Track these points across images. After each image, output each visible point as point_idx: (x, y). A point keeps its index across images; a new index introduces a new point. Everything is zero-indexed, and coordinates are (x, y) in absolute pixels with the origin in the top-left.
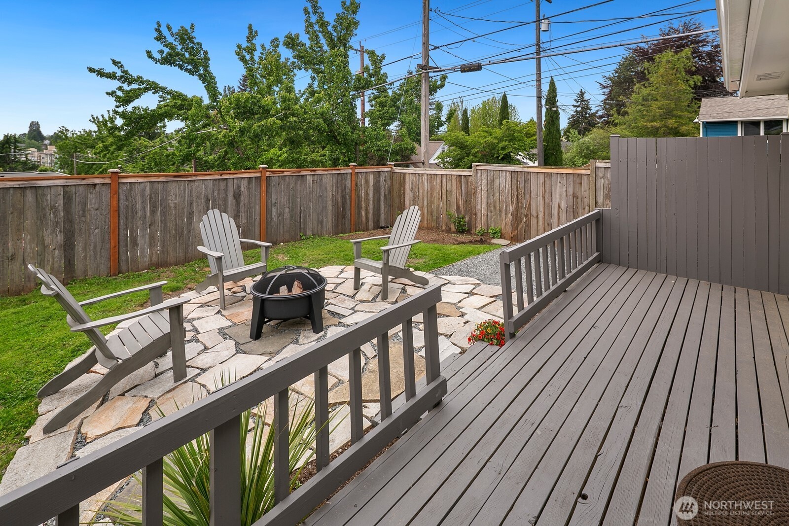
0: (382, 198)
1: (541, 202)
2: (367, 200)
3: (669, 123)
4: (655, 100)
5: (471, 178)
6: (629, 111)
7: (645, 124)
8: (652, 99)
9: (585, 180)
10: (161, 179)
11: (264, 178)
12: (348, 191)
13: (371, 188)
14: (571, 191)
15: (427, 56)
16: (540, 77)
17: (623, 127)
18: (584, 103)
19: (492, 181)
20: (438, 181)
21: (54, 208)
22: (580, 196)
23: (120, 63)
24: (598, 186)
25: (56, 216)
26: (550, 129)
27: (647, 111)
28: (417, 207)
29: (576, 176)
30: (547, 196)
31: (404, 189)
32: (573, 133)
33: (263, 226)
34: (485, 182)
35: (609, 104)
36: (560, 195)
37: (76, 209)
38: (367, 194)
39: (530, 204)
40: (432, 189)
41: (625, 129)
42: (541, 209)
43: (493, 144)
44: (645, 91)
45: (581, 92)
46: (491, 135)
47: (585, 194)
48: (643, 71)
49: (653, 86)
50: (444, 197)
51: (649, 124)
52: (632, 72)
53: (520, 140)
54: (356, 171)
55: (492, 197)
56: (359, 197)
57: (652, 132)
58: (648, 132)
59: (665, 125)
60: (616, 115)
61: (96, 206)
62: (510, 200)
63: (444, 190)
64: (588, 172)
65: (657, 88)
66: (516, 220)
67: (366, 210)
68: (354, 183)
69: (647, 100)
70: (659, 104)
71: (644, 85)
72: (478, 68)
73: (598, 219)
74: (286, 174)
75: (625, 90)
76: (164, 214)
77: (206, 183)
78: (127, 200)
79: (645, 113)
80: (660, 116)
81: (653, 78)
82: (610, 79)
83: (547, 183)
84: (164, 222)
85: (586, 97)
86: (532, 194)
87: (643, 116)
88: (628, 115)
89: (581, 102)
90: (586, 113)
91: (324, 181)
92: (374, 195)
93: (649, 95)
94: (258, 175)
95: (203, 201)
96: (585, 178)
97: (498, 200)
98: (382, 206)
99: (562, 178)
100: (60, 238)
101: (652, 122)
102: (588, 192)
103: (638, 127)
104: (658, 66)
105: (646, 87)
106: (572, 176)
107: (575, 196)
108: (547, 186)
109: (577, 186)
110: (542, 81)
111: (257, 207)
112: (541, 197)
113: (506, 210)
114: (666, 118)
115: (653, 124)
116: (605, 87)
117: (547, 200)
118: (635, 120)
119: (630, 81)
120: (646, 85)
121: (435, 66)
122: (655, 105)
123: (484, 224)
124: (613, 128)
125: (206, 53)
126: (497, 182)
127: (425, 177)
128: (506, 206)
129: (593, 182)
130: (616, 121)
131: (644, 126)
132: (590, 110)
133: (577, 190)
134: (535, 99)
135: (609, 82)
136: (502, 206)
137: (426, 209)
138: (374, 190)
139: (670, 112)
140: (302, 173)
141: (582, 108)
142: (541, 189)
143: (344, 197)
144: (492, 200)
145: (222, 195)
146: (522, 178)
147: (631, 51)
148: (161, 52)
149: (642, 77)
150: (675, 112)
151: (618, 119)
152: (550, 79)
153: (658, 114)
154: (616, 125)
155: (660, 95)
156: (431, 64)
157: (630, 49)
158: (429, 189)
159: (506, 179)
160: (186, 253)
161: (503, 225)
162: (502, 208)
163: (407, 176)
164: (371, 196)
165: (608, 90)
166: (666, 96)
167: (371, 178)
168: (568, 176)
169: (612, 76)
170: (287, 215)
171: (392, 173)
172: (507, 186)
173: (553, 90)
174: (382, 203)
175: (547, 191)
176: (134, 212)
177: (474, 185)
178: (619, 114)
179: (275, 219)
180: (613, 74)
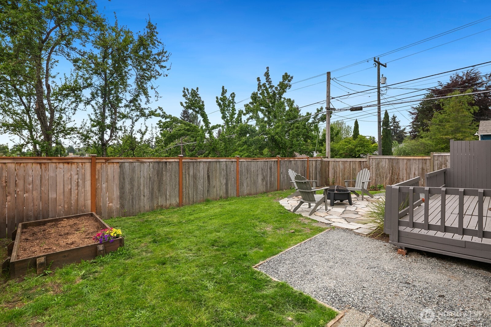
0: (318, 173)
1: (405, 172)
2: (312, 173)
3: (457, 136)
4: (447, 122)
5: (366, 162)
6: (430, 128)
7: (442, 136)
8: (445, 121)
9: (428, 162)
10: (250, 160)
11: (279, 161)
12: (306, 168)
13: (314, 168)
14: (421, 167)
15: (329, 103)
16: (380, 110)
17: (427, 139)
18: (395, 124)
19: (378, 164)
20: (348, 164)
21: (223, 169)
22: (425, 169)
23: (162, 108)
24: (435, 164)
25: (224, 173)
26: (385, 140)
27: (442, 129)
28: (367, 169)
29: (423, 160)
30: (408, 169)
31: (329, 169)
32: (394, 143)
33: (279, 182)
34: (374, 164)
35: (415, 125)
36: (415, 169)
37: (228, 170)
38: (313, 171)
39: (399, 173)
40: (345, 168)
41: (428, 140)
42: (405, 175)
43: (352, 149)
44: (441, 117)
45: (394, 116)
46: (350, 144)
47: (428, 168)
48: (439, 104)
49: (446, 113)
50: (351, 171)
51: (444, 137)
52: (432, 104)
53: (367, 147)
54: (309, 159)
55: (378, 171)
56: (310, 171)
57: (446, 142)
58: (444, 141)
59: (455, 137)
60: (422, 132)
61: (233, 170)
62: (388, 172)
63: (351, 168)
64: (430, 158)
65: (449, 115)
66: (391, 181)
67: (312, 178)
68: (308, 166)
69: (442, 122)
70: (451, 124)
71: (440, 113)
72: (360, 109)
73: (445, 172)
74: (286, 160)
75: (427, 115)
76: (250, 174)
77: (262, 162)
78: (241, 168)
79: (441, 130)
80: (452, 132)
81: (446, 108)
82: (416, 108)
83: (408, 163)
84: (250, 177)
85: (397, 120)
86: (400, 169)
87: (440, 132)
88: (430, 132)
89: (393, 123)
90: (397, 130)
91: (298, 163)
92: (315, 171)
93: (444, 119)
94: (277, 160)
95: (261, 170)
96: (428, 161)
97: (381, 172)
98: (318, 177)
99: (416, 161)
100: (225, 181)
101: (446, 135)
102: (429, 167)
103: (437, 139)
104: (449, 100)
105: (441, 114)
106: (421, 160)
107: (423, 169)
108: (408, 165)
109: (424, 164)
110: (381, 113)
111: (277, 174)
112: (405, 170)
113: (386, 177)
114: (455, 133)
115: (447, 136)
116: (413, 114)
117: (408, 171)
118: (435, 134)
119: (430, 110)
120: (441, 113)
121: (333, 108)
122: (447, 125)
123: (374, 183)
124: (421, 139)
125: (203, 102)
126: (381, 164)
127: (341, 162)
128: (386, 175)
129: (432, 162)
130: (422, 135)
131: (441, 138)
132: (400, 128)
133: (424, 166)
134: (377, 123)
135: (416, 111)
136: (384, 175)
137: (341, 178)
138: (315, 169)
139: (458, 129)
140: (290, 160)
141: (394, 127)
142: (405, 166)
143: (304, 171)
144: (378, 172)
145: (266, 168)
146: (395, 162)
147: (431, 91)
148: (186, 103)
149: (439, 107)
150: (461, 129)
151: (423, 134)
152: (385, 111)
153: (450, 131)
154: (422, 137)
155: (451, 118)
156: (331, 107)
157: (430, 90)
158: (343, 168)
159: (386, 162)
160: (256, 190)
161: (384, 183)
162: (384, 176)
163: (330, 163)
164: (314, 171)
165: (415, 116)
166: (455, 119)
167: (314, 163)
168: (419, 160)
169: (418, 107)
170: (286, 178)
171: (322, 161)
172: (387, 165)
173: (387, 118)
174: (318, 175)
175: (408, 167)
176: (243, 173)
177: (368, 165)
178: (424, 131)
179: (282, 179)
180: (418, 106)
